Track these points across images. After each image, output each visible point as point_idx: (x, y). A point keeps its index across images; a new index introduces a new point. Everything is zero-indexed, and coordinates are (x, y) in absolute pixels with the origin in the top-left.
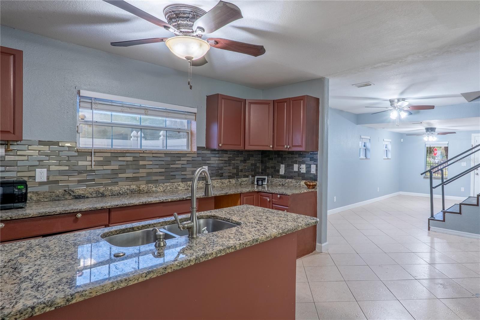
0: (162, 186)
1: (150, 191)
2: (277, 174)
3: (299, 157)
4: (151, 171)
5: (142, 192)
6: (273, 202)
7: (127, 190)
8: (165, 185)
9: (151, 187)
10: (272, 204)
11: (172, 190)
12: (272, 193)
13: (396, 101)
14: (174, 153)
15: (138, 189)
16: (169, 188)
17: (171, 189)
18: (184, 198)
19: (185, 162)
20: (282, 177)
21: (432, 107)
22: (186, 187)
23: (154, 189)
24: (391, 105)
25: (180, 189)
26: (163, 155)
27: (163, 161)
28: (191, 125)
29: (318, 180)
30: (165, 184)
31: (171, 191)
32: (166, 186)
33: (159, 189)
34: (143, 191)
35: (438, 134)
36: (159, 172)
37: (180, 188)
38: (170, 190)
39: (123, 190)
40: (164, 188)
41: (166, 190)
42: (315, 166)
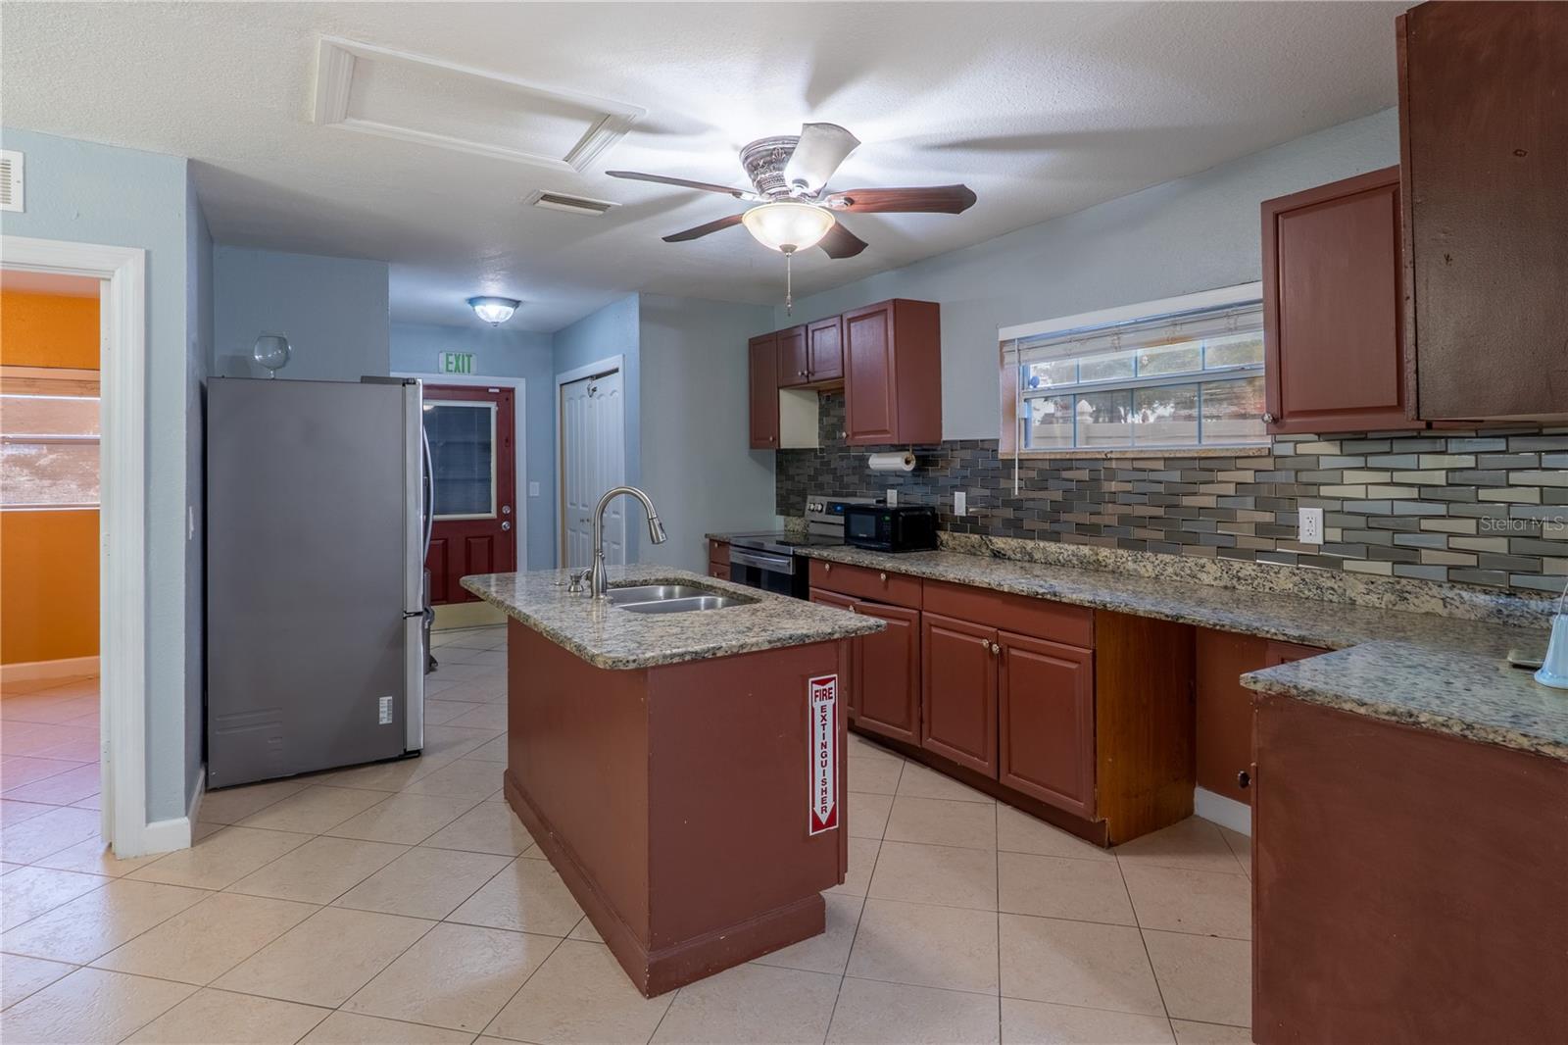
0: (1151, 559)
1: (1121, 569)
4: (1127, 510)
5: (1102, 568)
7: (1073, 556)
8: (1160, 559)
9: (1124, 559)
11: (1178, 579)
14: (1185, 455)
15: (1095, 558)
16: (1170, 570)
17: (1177, 576)
18: (1037, 593)
19: (1230, 489)
22: (1226, 581)
23: (1131, 565)
25: (1207, 582)
26: (1160, 465)
27: (1161, 482)
30: (1160, 556)
31: (1176, 581)
32: (1161, 562)
33: (1144, 570)
34: (1106, 566)
36: (1150, 518)
37: (1206, 579)
38: (1175, 578)
39: (1066, 554)
40: (1155, 567)
41: (1163, 577)
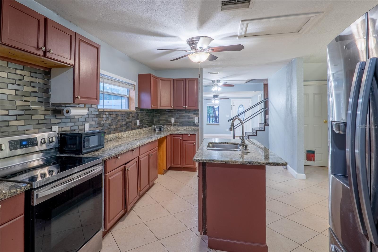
2: (170, 124)
3: (185, 113)
6: (184, 140)
10: (183, 141)
12: (183, 134)
13: (216, 81)
20: (174, 125)
21: (233, 86)
24: (213, 83)
28: (129, 92)
29: (199, 126)
35: (220, 99)
42: (197, 118)
